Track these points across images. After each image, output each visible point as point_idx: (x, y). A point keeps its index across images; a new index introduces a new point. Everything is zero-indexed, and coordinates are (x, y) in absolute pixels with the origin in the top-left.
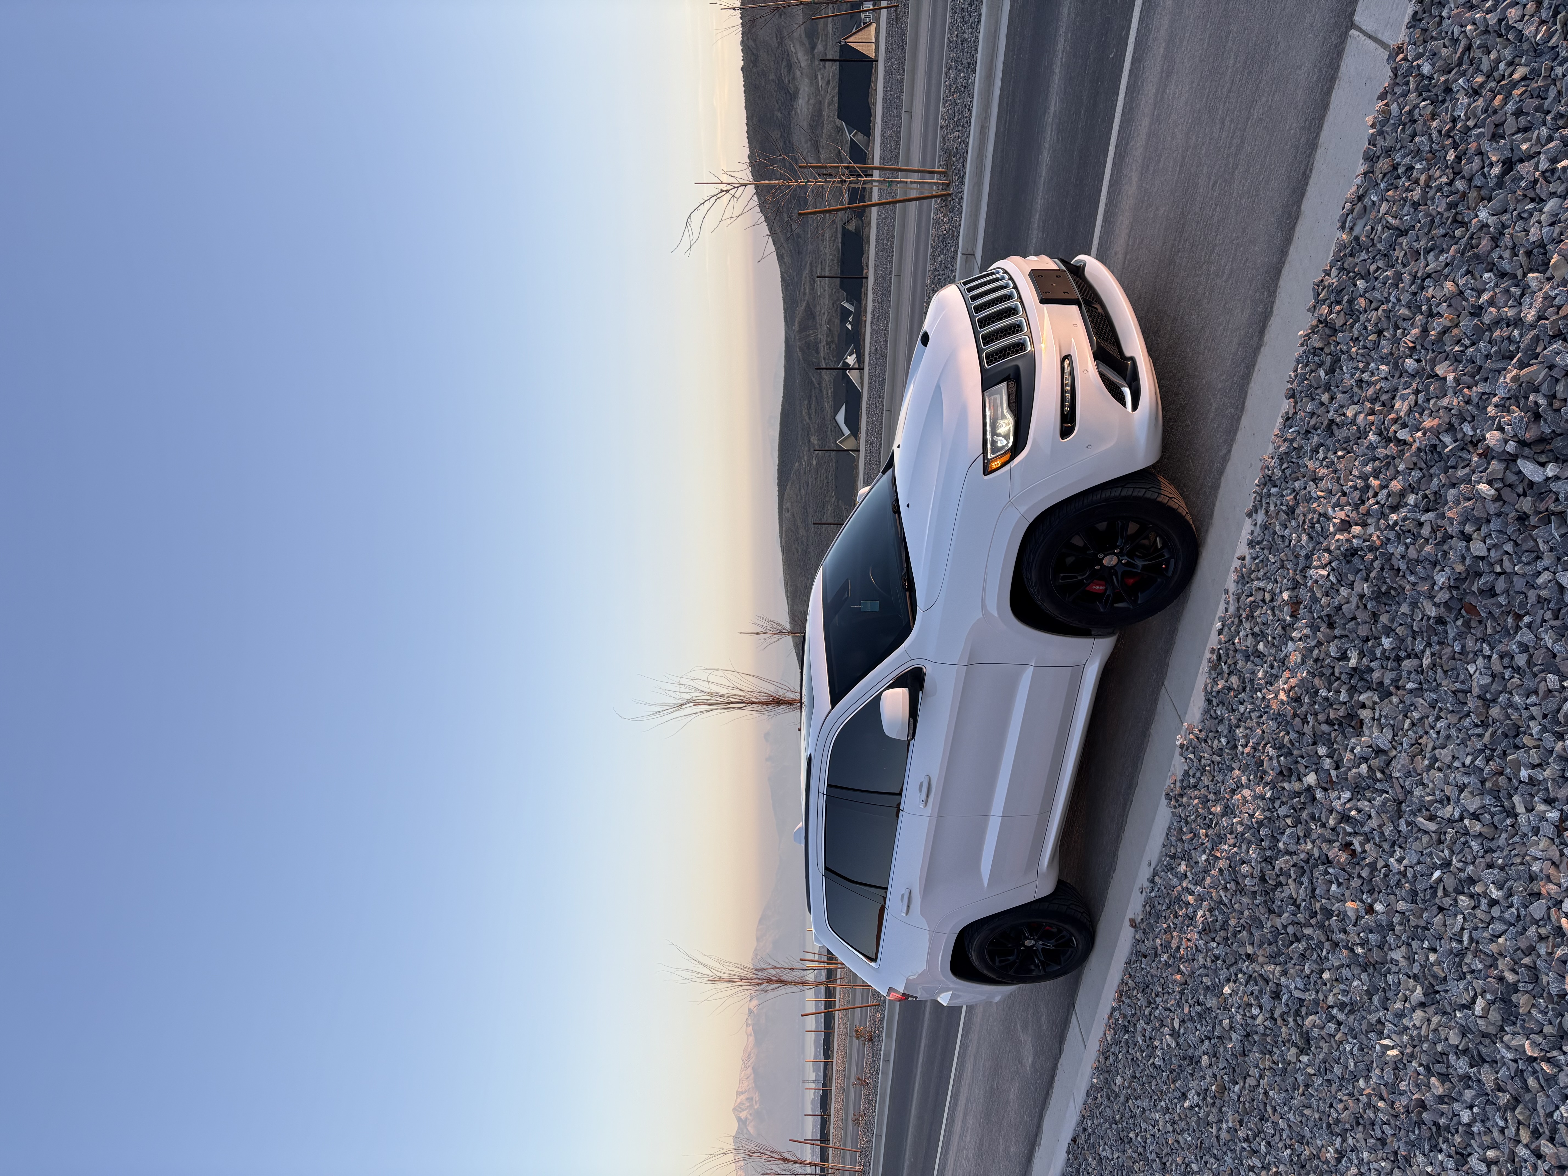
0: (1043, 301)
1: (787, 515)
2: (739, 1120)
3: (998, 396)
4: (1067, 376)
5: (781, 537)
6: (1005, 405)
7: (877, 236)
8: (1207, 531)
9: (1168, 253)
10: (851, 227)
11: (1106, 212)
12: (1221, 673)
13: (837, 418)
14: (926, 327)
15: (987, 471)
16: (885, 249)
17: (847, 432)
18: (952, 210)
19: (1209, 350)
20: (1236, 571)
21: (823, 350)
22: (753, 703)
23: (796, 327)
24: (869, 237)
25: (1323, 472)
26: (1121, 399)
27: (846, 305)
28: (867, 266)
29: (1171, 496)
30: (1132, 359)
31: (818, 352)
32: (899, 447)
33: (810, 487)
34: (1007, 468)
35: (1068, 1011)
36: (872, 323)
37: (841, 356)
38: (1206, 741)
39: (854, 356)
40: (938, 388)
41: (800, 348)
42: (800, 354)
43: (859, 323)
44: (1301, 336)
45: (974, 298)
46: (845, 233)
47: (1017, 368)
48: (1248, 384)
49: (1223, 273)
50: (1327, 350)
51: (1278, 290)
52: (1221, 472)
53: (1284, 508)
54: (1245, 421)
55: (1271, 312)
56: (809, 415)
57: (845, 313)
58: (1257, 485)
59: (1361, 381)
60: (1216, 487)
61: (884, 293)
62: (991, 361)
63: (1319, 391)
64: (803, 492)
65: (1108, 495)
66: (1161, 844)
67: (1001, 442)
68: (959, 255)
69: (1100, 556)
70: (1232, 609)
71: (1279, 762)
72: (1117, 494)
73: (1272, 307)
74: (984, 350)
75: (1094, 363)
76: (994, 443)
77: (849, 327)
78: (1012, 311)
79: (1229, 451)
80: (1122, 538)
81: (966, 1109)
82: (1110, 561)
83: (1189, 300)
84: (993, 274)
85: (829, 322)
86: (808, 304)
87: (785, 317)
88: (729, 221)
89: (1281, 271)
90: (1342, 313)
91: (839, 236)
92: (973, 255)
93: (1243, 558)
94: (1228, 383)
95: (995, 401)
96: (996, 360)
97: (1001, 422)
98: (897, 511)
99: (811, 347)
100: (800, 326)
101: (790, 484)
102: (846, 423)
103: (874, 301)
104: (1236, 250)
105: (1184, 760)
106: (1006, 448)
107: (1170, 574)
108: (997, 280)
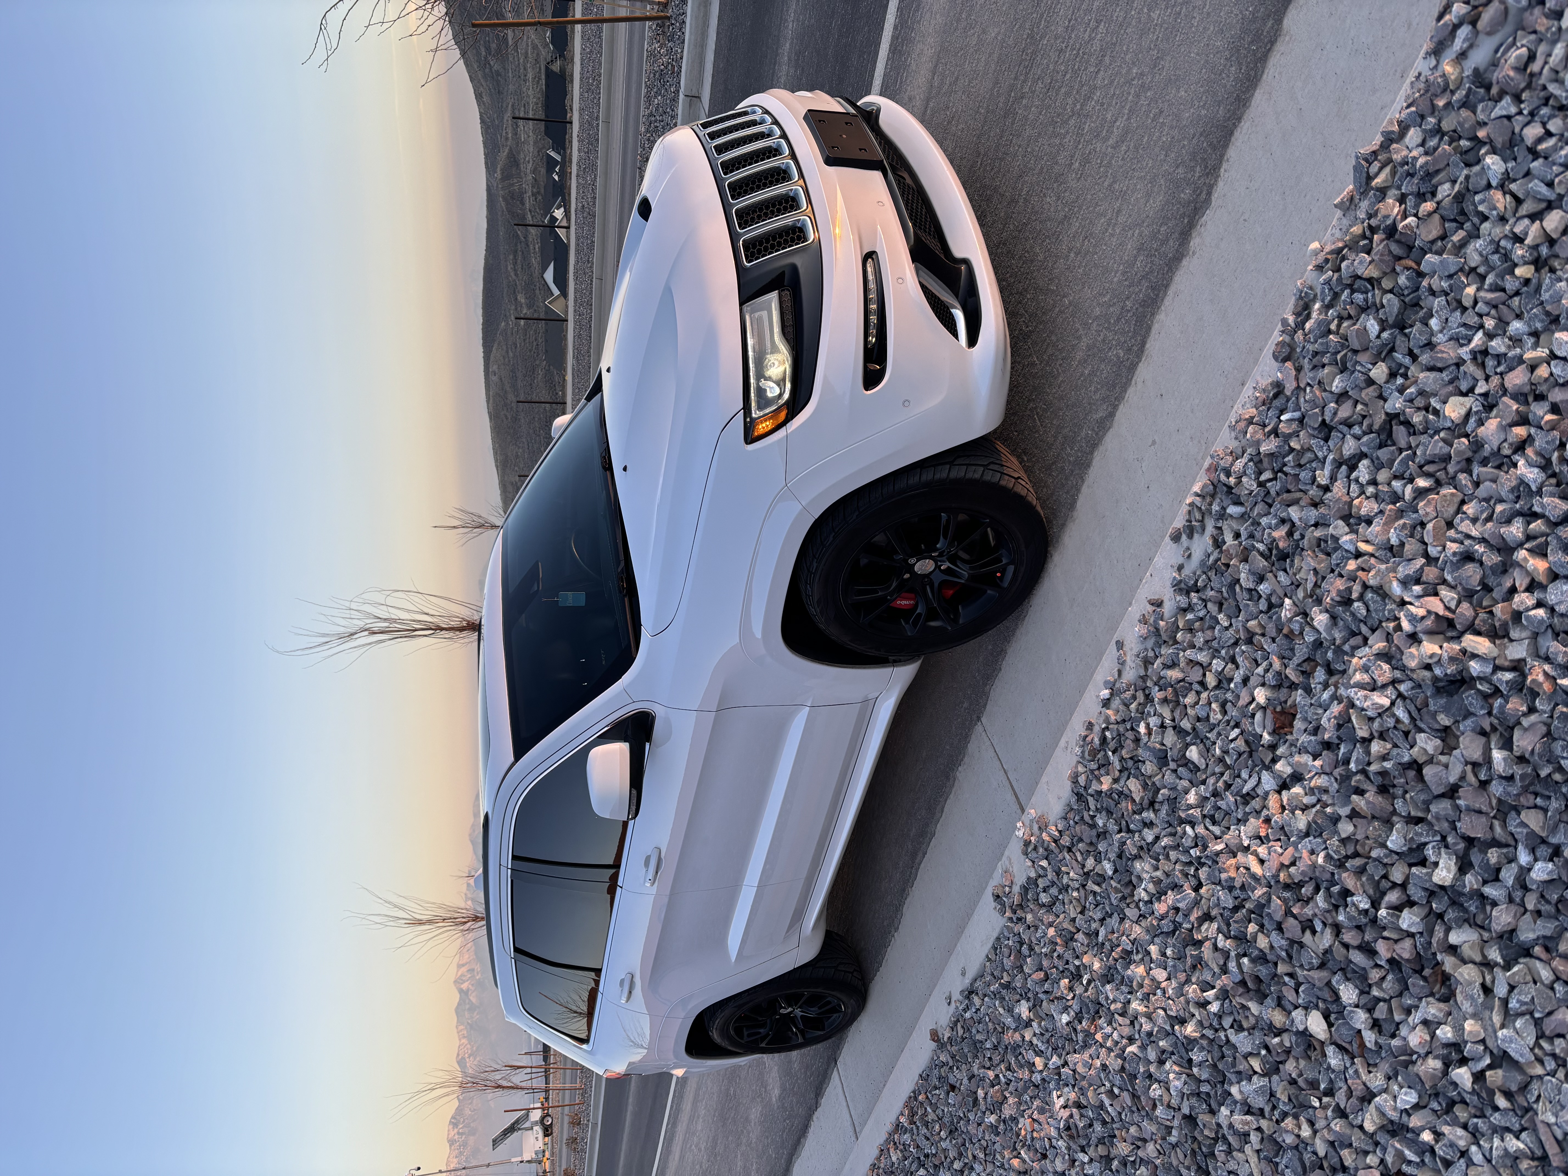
0: (830, 161)
1: (494, 378)
2: (461, 991)
3: (764, 314)
4: (872, 285)
5: (488, 402)
6: (777, 329)
7: (582, 74)
8: (1063, 525)
9: (1002, 99)
10: (556, 67)
11: (894, 38)
12: (1105, 765)
13: (545, 276)
14: (645, 189)
15: (750, 437)
16: (591, 88)
17: (556, 292)
18: (671, 39)
19: (1077, 254)
20: (1144, 621)
21: (529, 202)
22: (442, 629)
23: (498, 175)
24: (572, 75)
25: (1367, 507)
26: (950, 325)
27: (553, 154)
28: (571, 110)
29: (1016, 475)
30: (966, 262)
31: (523, 204)
32: (608, 370)
33: (518, 350)
34: (781, 433)
35: (828, 1065)
36: (578, 176)
37: (548, 210)
38: (1070, 850)
39: (562, 209)
40: (668, 291)
41: (503, 197)
42: (503, 204)
43: (565, 175)
44: (1316, 253)
45: (720, 149)
46: (549, 73)
47: (794, 268)
48: (1153, 314)
49: (1110, 132)
50: (1387, 284)
51: (1225, 166)
52: (1094, 444)
53: (1261, 546)
54: (1143, 372)
55: (1208, 201)
56: (515, 270)
57: (551, 164)
58: (1197, 495)
59: (1485, 352)
60: (1084, 464)
61: (590, 142)
62: (753, 254)
63: (1363, 358)
64: (511, 354)
65: (930, 477)
66: (984, 955)
67: (772, 391)
68: (681, 96)
69: (912, 561)
70: (1130, 674)
71: (1239, 966)
72: (944, 475)
73: (1209, 194)
74: (740, 235)
75: (912, 266)
76: (761, 392)
77: (556, 178)
78: (781, 175)
79: (1112, 415)
80: (945, 538)
81: (697, 1094)
82: (924, 566)
83: (1041, 172)
84: (745, 113)
85: (534, 171)
86: (511, 150)
87: (486, 163)
88: (379, 28)
89: (1231, 133)
90: (1437, 217)
91: (543, 77)
92: (699, 97)
93: (1159, 604)
94: (1115, 310)
95: (760, 320)
96: (761, 254)
97: (771, 359)
98: (608, 466)
99: (515, 198)
100: (502, 173)
101: (495, 346)
102: (554, 282)
103: (579, 150)
104: (1138, 96)
105: (1030, 864)
106: (781, 402)
107: (1006, 584)
108: (754, 123)
